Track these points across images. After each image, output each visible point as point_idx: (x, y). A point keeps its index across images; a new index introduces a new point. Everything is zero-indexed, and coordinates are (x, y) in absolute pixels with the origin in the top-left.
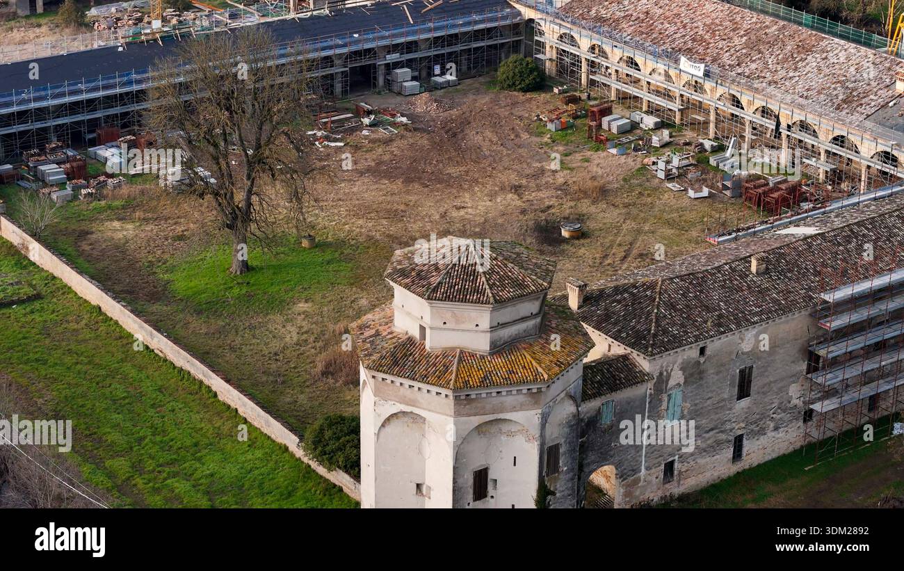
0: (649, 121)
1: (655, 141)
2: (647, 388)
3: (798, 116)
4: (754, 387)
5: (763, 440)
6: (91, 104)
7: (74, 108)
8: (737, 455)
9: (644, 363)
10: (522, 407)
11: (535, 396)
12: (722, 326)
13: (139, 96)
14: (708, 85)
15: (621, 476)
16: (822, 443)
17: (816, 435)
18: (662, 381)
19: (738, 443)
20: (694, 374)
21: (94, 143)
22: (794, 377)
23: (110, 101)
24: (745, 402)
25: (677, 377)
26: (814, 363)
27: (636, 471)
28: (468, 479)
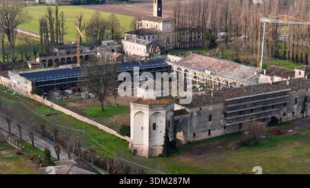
0: (198, 86)
1: (199, 89)
2: (189, 115)
3: (232, 81)
4: (213, 119)
5: (215, 131)
6: (64, 80)
7: (61, 81)
8: (209, 134)
9: (188, 110)
10: (162, 110)
11: (165, 107)
12: (204, 104)
13: (76, 79)
14: (212, 76)
15: (184, 134)
16: (229, 134)
17: (228, 132)
18: (192, 114)
19: (209, 131)
20: (199, 114)
21: (65, 89)
22: (221, 118)
23: (69, 80)
24: (210, 122)
25: (195, 114)
26: (226, 115)
27: (187, 133)
28: (152, 125)
